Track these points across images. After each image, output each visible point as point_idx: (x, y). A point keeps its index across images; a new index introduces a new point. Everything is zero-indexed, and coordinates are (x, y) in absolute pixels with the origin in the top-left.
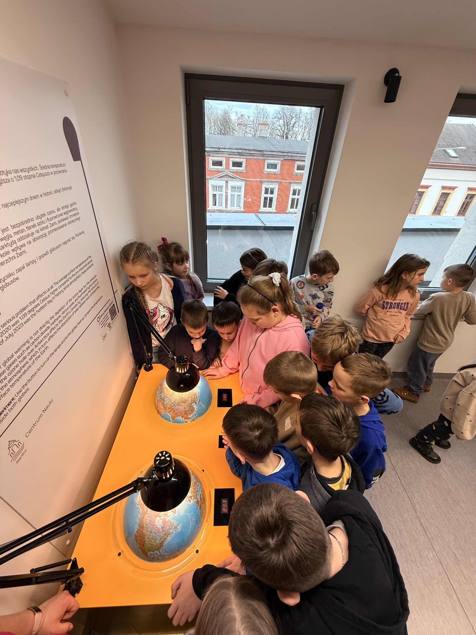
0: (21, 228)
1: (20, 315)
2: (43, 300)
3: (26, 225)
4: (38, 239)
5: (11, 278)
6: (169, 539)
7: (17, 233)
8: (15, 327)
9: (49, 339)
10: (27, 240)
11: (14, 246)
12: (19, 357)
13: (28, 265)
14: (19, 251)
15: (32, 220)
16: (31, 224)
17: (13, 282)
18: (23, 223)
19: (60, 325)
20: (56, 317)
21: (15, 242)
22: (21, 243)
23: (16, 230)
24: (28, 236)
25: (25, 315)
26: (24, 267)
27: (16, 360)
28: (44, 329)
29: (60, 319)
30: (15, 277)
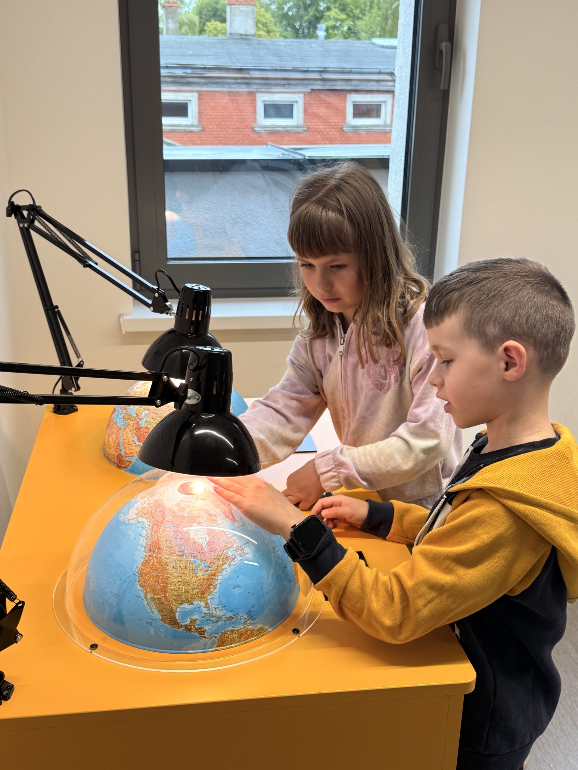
6: (229, 570)
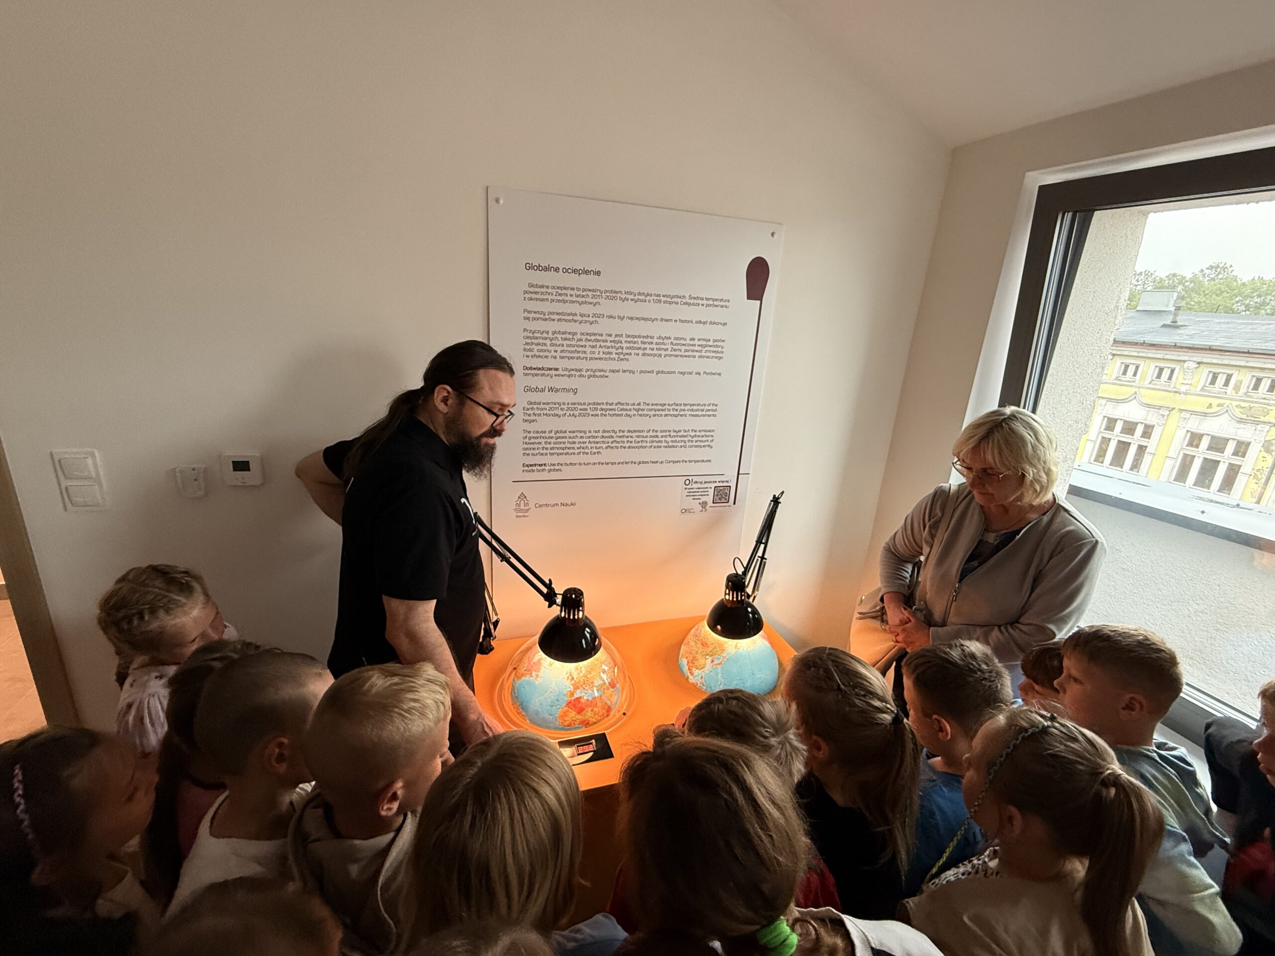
0: (636, 340)
1: (591, 406)
2: (622, 410)
3: (642, 339)
4: (648, 355)
5: (602, 373)
7: (630, 342)
8: (581, 412)
9: (606, 448)
10: (637, 351)
11: (620, 351)
12: (570, 438)
13: (624, 371)
14: (622, 356)
15: (652, 337)
16: (649, 340)
17: (601, 377)
18: (640, 337)
19: (627, 445)
20: (626, 434)
21: (622, 348)
22: (628, 351)
23: (630, 339)
24: (640, 348)
25: (596, 409)
26: (618, 371)
27: (565, 437)
28: (606, 434)
29: (629, 439)
30: (606, 374)
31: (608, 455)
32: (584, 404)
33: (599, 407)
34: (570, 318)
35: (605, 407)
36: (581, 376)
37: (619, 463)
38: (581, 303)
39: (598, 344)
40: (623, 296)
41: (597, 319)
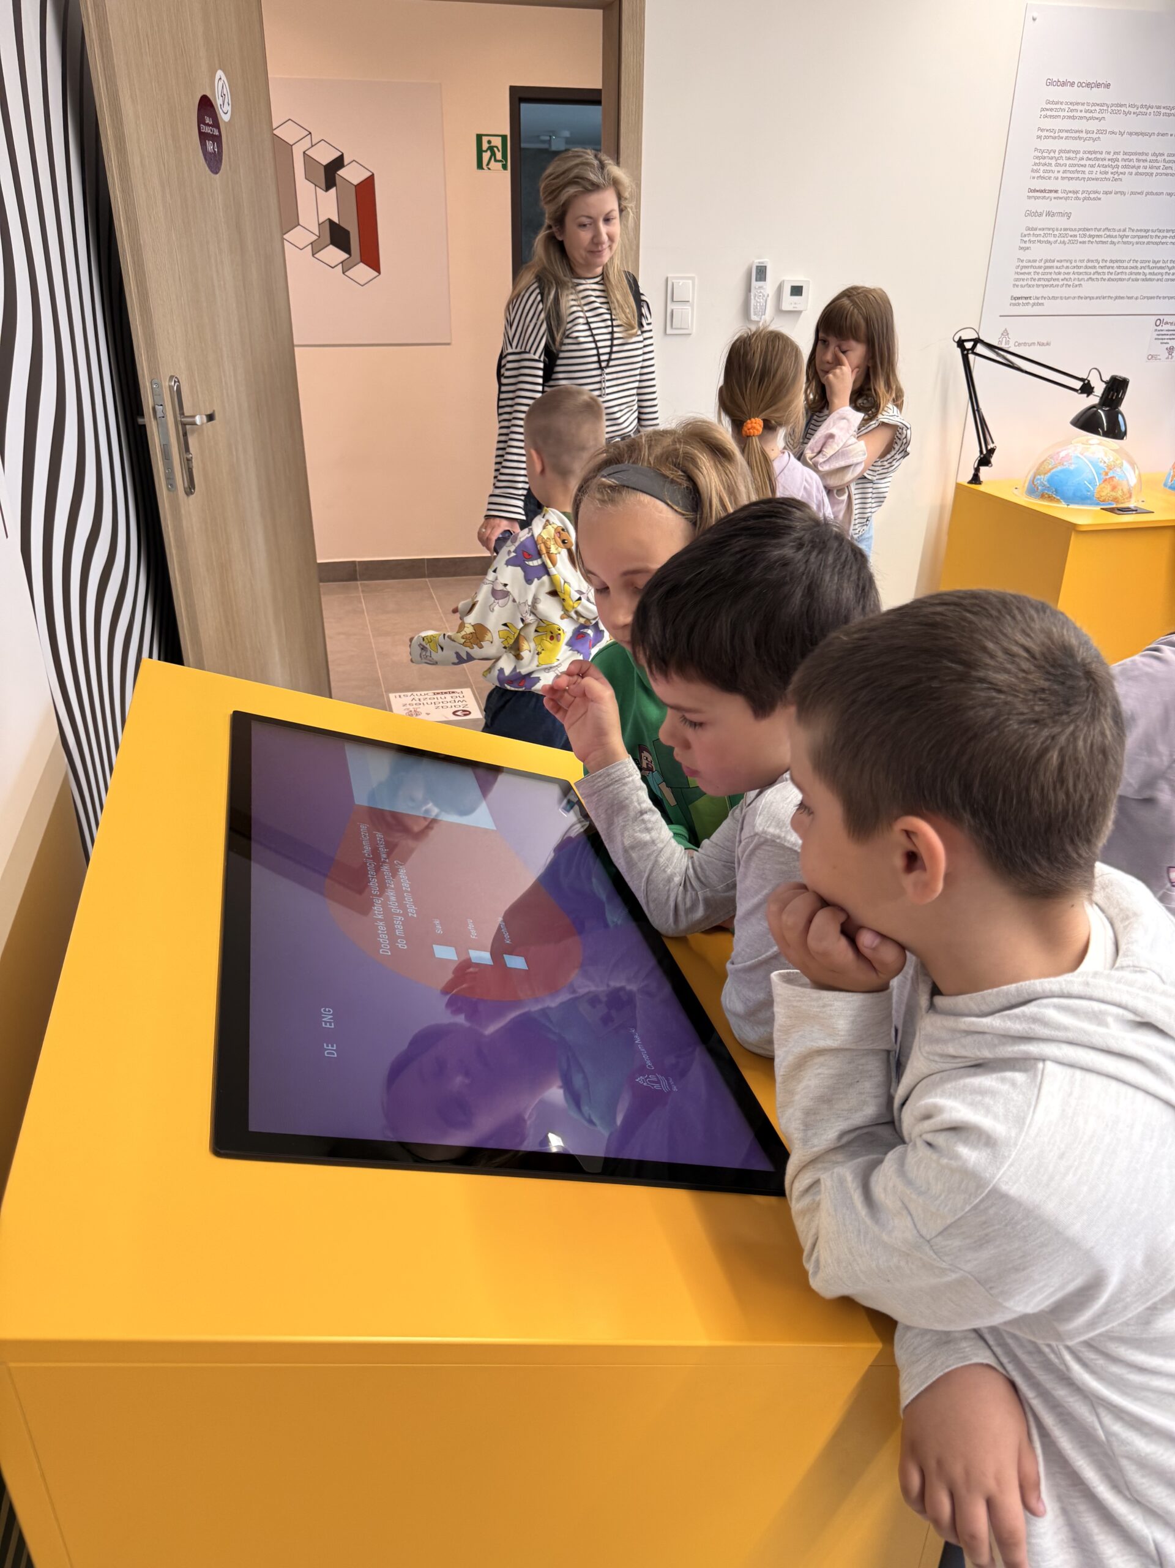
0: (1132, 157)
1: (1081, 232)
2: (1109, 236)
3: (1137, 157)
4: (1141, 174)
5: (1096, 195)
7: (1125, 160)
8: (1071, 239)
9: (1088, 280)
10: (1130, 170)
11: (1115, 170)
12: (1057, 267)
13: (1116, 193)
14: (1116, 176)
15: (1147, 154)
16: (1144, 157)
17: (1094, 199)
18: (1136, 154)
19: (1106, 277)
20: (1108, 264)
21: (1118, 167)
22: (1123, 170)
23: (1126, 157)
24: (1133, 167)
25: (1085, 235)
26: (1111, 193)
27: (1053, 267)
28: (1090, 264)
29: (1111, 270)
30: (1099, 196)
31: (1089, 289)
32: (1075, 230)
33: (1088, 233)
34: (1077, 135)
35: (1092, 233)
36: (1077, 198)
37: (1097, 298)
38: (1088, 119)
39: (1097, 163)
40: (1127, 110)
41: (1100, 136)
